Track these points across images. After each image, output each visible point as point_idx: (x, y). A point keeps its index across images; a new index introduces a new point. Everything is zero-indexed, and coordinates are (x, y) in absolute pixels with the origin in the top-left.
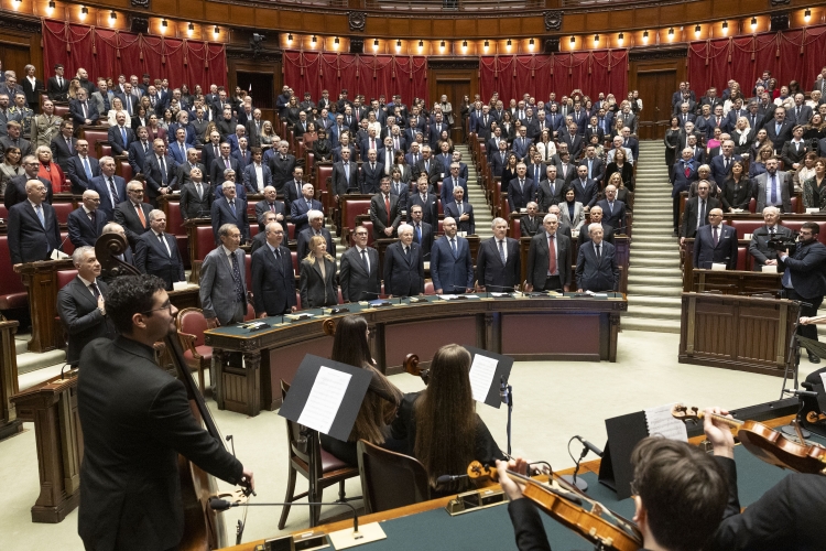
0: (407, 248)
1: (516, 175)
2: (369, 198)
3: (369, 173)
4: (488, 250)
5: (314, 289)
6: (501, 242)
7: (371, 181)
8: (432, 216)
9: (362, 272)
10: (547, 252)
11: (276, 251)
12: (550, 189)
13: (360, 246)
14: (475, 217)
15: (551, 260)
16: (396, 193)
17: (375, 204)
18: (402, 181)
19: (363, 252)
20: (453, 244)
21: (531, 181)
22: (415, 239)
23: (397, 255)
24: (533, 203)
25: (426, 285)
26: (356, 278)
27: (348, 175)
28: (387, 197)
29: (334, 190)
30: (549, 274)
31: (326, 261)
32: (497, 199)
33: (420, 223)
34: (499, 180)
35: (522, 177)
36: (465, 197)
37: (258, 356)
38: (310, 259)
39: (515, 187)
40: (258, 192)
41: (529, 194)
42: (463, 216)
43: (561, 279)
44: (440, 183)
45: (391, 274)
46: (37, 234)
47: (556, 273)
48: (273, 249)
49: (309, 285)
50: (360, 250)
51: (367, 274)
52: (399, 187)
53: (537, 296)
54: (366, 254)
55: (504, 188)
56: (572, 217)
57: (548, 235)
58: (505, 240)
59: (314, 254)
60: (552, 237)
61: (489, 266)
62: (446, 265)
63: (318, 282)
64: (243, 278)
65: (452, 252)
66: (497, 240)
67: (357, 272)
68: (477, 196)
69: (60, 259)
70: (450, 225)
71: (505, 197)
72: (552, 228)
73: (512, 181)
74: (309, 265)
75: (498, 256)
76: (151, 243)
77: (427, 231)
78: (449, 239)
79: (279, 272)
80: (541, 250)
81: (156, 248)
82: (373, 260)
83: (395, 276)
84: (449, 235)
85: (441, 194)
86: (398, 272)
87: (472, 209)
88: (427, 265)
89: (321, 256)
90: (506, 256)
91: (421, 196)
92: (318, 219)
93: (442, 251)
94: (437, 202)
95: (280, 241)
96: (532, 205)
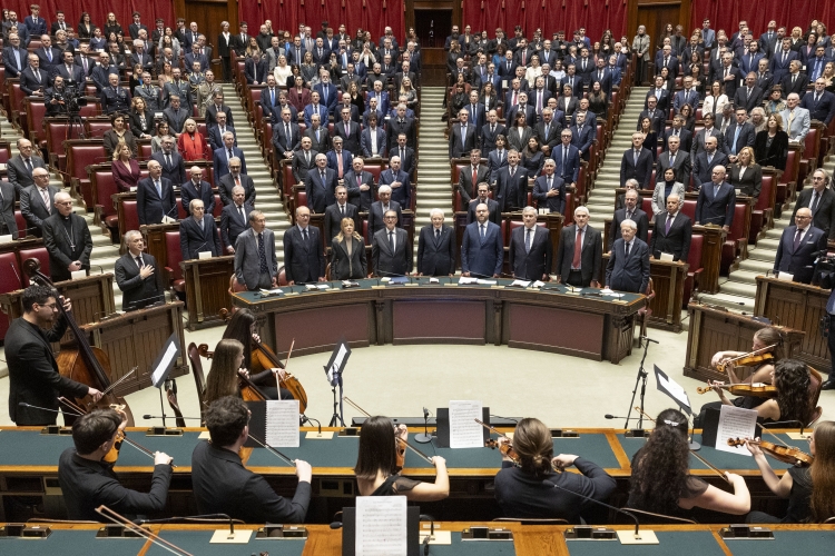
0: (438, 231)
5: (340, 264)
6: (529, 230)
9: (387, 251)
10: (573, 246)
15: (577, 254)
17: (462, 175)
19: (391, 233)
20: (483, 230)
23: (428, 238)
28: (475, 169)
30: (573, 267)
37: (265, 318)
38: (339, 238)
41: (645, 167)
42: (551, 191)
43: (585, 275)
46: (157, 203)
47: (579, 267)
48: (301, 229)
50: (387, 232)
51: (391, 253)
57: (577, 229)
59: (343, 233)
60: (581, 230)
62: (473, 250)
63: (343, 259)
65: (479, 237)
66: (526, 229)
69: (168, 223)
75: (523, 244)
76: (232, 214)
80: (568, 243)
81: (235, 218)
83: (424, 257)
86: (427, 253)
89: (349, 235)
90: (531, 246)
91: (510, 168)
93: (471, 237)
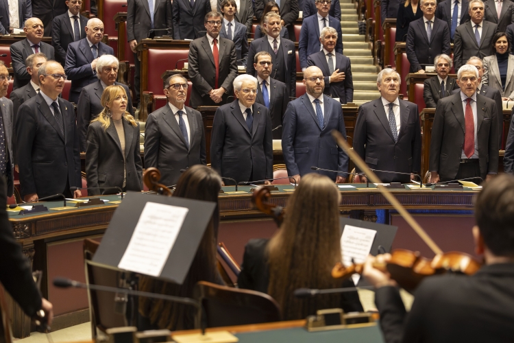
0: (248, 111)
1: (420, 13)
2: (186, 46)
3: (186, 8)
4: (372, 118)
5: (107, 165)
6: (391, 105)
7: (189, 20)
8: (287, 71)
9: (178, 143)
10: (461, 123)
11: (54, 105)
12: (474, 36)
13: (176, 105)
14: (354, 74)
15: (468, 136)
16: (228, 37)
17: (196, 53)
18: (237, 20)
19: (180, 113)
20: (319, 108)
21: (444, 23)
22: (260, 98)
23: (232, 122)
24: (445, 56)
25: (275, 173)
26: (169, 151)
27: (152, 10)
28: (215, 41)
29: (130, 32)
30: (464, 156)
31: (126, 124)
32: (390, 52)
33: (269, 80)
34: (392, 24)
35: (429, 17)
36: (339, 47)
37: (30, 250)
38: (102, 121)
39: (418, 32)
40: (11, 32)
41: (440, 43)
42: (335, 75)
43: (482, 165)
44: (298, 27)
45: (222, 150)
47: (475, 155)
48: (49, 102)
49: (100, 160)
50: (175, 110)
51: (185, 145)
52: (233, 28)
53: (444, 189)
54: (185, 118)
55: (400, 37)
56: (504, 78)
57: (463, 98)
58: (397, 102)
59: (109, 112)
60: (469, 100)
61: (373, 141)
62: (306, 139)
63: (114, 156)
64: (9, 140)
65: (315, 119)
66: (385, 102)
67: (170, 143)
68: (357, 50)
70: (315, 78)
71: (403, 49)
72: (470, 87)
73: (413, 24)
74: (101, 130)
75: (386, 127)
77: (279, 92)
78: (312, 99)
79: (59, 136)
80: (452, 119)
82: (196, 126)
83: (228, 153)
84: (312, 93)
85: (300, 42)
86: (232, 148)
87: (349, 63)
88: (277, 144)
89: (119, 116)
90: (398, 128)
91: (271, 41)
92: (109, 68)
93: (301, 118)
94: (294, 52)
95: (60, 90)
96: (443, 59)
